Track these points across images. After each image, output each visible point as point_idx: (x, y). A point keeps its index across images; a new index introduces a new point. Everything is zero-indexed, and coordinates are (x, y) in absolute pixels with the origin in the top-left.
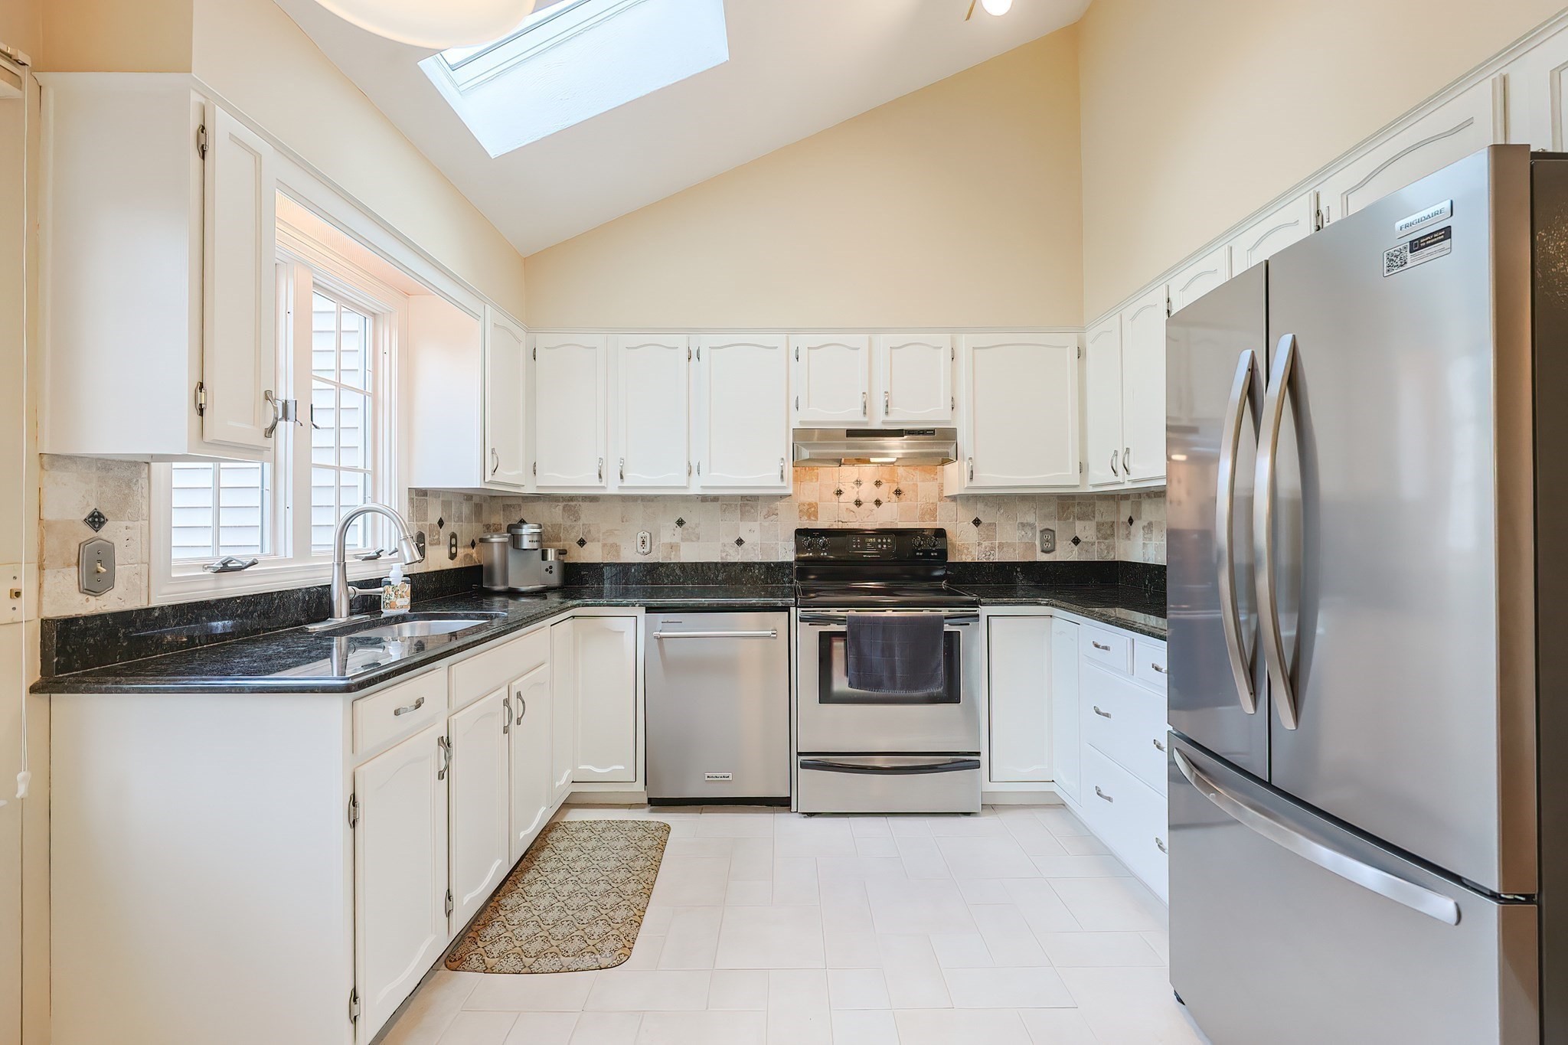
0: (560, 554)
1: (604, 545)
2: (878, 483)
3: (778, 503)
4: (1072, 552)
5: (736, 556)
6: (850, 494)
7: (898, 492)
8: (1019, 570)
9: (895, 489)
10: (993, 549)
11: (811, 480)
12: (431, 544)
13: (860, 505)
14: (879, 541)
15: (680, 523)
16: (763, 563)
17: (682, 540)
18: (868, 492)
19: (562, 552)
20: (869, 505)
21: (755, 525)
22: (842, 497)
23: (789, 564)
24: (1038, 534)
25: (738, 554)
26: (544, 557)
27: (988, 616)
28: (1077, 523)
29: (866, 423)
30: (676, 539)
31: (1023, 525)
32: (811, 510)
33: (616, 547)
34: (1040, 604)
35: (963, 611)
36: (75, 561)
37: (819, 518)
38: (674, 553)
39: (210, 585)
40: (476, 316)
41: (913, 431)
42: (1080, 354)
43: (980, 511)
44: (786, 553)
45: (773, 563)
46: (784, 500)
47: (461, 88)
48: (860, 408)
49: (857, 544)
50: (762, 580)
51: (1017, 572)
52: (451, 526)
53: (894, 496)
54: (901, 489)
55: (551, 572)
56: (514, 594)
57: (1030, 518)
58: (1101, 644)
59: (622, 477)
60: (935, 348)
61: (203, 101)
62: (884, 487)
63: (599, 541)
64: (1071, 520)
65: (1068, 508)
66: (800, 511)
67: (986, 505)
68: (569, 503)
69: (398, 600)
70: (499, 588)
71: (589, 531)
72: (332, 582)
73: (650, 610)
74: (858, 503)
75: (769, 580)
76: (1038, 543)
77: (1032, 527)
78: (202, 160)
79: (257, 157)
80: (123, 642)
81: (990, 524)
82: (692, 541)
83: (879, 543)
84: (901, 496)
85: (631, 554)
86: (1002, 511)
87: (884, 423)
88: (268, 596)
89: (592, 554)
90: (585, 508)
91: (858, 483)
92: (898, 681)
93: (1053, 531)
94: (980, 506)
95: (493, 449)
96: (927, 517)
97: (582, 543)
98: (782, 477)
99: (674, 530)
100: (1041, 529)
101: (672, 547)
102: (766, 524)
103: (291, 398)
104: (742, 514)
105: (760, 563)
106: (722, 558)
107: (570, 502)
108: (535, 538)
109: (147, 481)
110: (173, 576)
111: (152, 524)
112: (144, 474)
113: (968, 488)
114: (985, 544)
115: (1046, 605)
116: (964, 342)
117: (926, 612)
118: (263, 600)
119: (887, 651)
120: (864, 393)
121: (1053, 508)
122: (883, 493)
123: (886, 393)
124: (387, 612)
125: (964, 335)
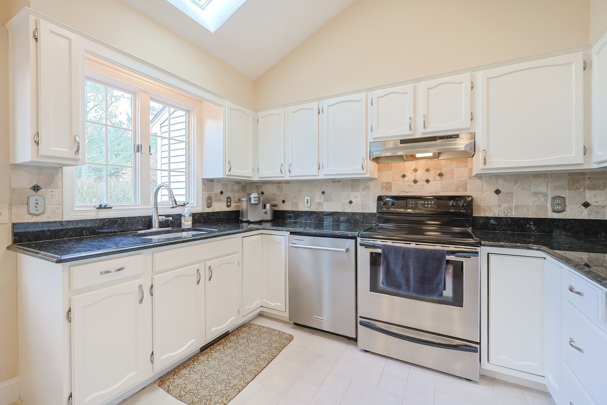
0: (272, 206)
1: (292, 203)
2: (428, 170)
3: (370, 182)
4: (581, 213)
5: (349, 209)
6: (411, 176)
7: (441, 175)
8: (531, 223)
9: (438, 173)
10: (510, 208)
11: (388, 170)
12: (216, 201)
13: (416, 182)
14: (426, 202)
15: (323, 193)
16: (362, 213)
17: (324, 201)
18: (421, 175)
19: (273, 206)
20: (421, 183)
21: (358, 194)
22: (405, 179)
23: (374, 214)
24: (550, 200)
25: (350, 208)
26: (265, 207)
27: (488, 254)
28: (587, 192)
29: (412, 135)
30: (322, 201)
31: (536, 194)
32: (388, 186)
33: (297, 204)
34: (533, 249)
35: (467, 248)
36: (26, 203)
37: (392, 190)
38: (320, 207)
39: (95, 213)
40: (221, 106)
41: (443, 136)
42: (586, 66)
43: (501, 185)
44: (372, 208)
45: (367, 213)
46: (373, 181)
47: (203, 7)
48: (408, 127)
49: (412, 204)
50: (361, 221)
51: (530, 225)
52: (226, 194)
53: (438, 177)
54: (443, 173)
55: (266, 214)
56: (249, 222)
57: (543, 189)
58: (576, 290)
59: (290, 172)
60: (459, 83)
61: (36, 18)
62: (432, 173)
63: (290, 201)
64: (582, 189)
65: (579, 181)
66: (382, 187)
67: (505, 180)
68: (279, 185)
69: (187, 223)
70: (244, 220)
71: (286, 197)
72: (153, 215)
73: (292, 233)
74: (415, 182)
75: (365, 222)
76: (549, 205)
77: (545, 195)
78: (36, 42)
79: (69, 40)
80: (47, 233)
81: (508, 193)
82: (328, 201)
83: (426, 204)
84: (443, 177)
85: (303, 207)
86: (518, 185)
87: (423, 133)
88: (123, 219)
89: (287, 207)
90: (285, 186)
91: (415, 170)
92: (412, 288)
93: (564, 198)
94: (501, 181)
95: (229, 161)
96: (460, 189)
97: (284, 202)
98: (363, 168)
99: (321, 196)
100: (553, 196)
101: (320, 204)
102: (364, 193)
103: (140, 144)
104: (352, 188)
105: (360, 213)
106: (342, 210)
107: (278, 183)
108: (257, 199)
109: (61, 174)
110: (75, 209)
111: (63, 190)
112: (60, 172)
113: (482, 169)
114: (504, 205)
115: (537, 250)
116: (480, 76)
117: (438, 247)
118: (119, 220)
119: (405, 268)
120: (410, 118)
121: (564, 182)
122: (430, 176)
123: (424, 115)
124: (183, 227)
125: (480, 72)
